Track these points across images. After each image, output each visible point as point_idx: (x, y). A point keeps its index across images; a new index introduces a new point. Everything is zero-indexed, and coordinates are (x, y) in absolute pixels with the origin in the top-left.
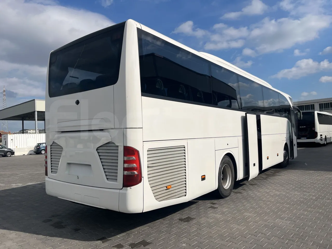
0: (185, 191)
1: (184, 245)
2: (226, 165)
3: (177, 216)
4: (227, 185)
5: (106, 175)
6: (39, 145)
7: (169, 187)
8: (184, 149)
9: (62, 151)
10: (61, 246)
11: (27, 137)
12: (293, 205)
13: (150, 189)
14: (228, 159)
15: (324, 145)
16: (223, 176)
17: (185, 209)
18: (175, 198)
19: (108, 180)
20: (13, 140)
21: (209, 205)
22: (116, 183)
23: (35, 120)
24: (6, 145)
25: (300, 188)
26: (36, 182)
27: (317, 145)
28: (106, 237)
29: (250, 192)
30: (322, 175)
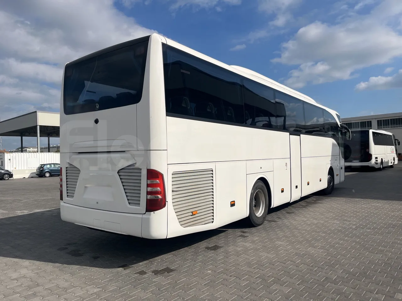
0: (212, 217)
1: (209, 272)
2: (258, 191)
3: (203, 244)
4: (260, 213)
5: (128, 199)
6: (42, 166)
7: (194, 213)
8: (211, 172)
9: (79, 173)
10: (80, 273)
11: (28, 157)
12: (329, 234)
13: (175, 215)
14: (261, 184)
15: (379, 169)
16: (255, 203)
17: (213, 238)
18: (201, 224)
19: (130, 204)
20: (11, 160)
21: (240, 234)
22: (139, 207)
23: (37, 136)
24: (2, 166)
25: (341, 216)
26: (44, 209)
27: (372, 169)
28: (127, 265)
29: (285, 221)
30: (369, 203)
